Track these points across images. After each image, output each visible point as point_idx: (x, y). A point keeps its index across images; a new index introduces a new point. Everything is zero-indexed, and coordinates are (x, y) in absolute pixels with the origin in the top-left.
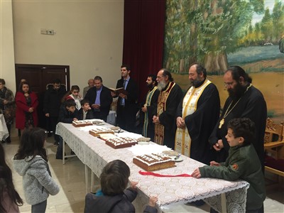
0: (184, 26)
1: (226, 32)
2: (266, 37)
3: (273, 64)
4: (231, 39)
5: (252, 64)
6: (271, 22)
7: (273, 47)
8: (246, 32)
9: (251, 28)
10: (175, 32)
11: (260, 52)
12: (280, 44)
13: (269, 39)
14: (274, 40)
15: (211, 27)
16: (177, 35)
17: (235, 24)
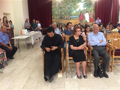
0: (58, 10)
3: (78, 18)
9: (74, 13)
10: (55, 10)
15: (66, 11)
17: (71, 12)
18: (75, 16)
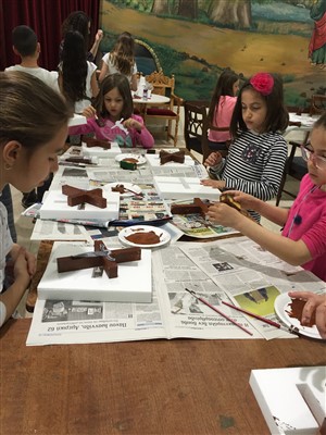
3: (302, 28)
5: (281, 24)
7: (304, 10)
11: (291, 12)
14: (307, 3)
18: (287, 10)
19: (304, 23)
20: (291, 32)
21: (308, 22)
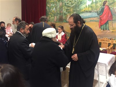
0: (56, 3)
1: (76, 7)
2: (92, 10)
3: (95, 19)
4: (78, 10)
6: (94, 5)
8: (84, 7)
9: (86, 6)
10: (51, 5)
12: (97, 12)
13: (93, 10)
14: (95, 11)
15: (70, 4)
16: (52, 6)
17: (80, 4)
18: (88, 15)
19: (95, 17)
20: (90, 21)
21: (97, 17)
